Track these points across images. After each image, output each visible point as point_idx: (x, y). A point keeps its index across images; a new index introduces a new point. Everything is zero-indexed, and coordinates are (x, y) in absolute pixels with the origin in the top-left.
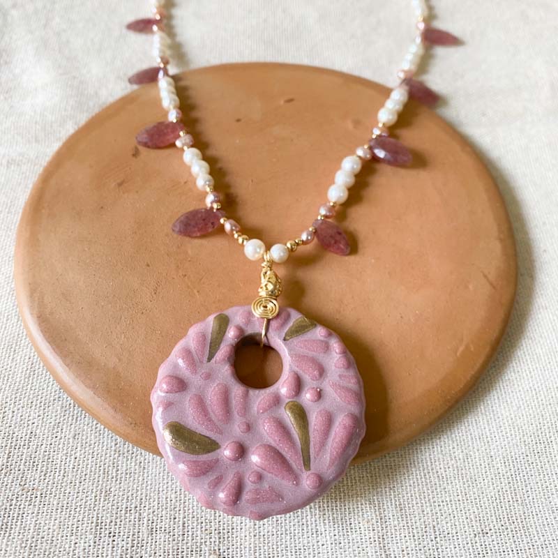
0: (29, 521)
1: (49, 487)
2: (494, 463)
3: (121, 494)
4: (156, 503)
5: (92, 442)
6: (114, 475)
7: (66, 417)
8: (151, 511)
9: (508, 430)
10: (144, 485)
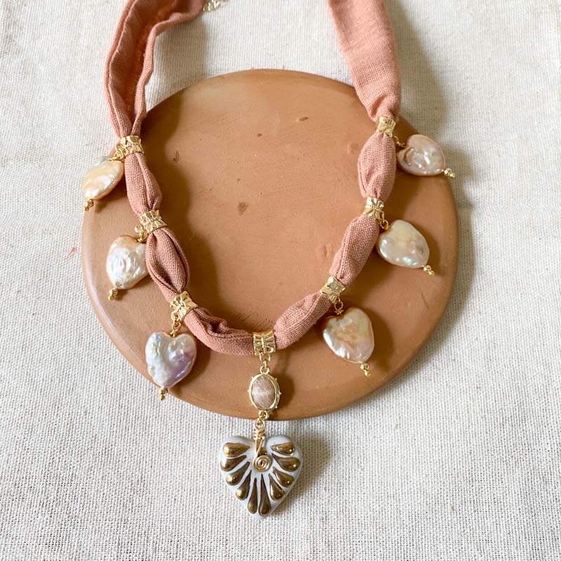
0: (74, 539)
1: (86, 516)
2: (401, 516)
3: (135, 522)
4: (159, 529)
5: (115, 482)
6: (131, 507)
7: (97, 463)
8: (155, 535)
9: (416, 492)
10: (151, 516)
